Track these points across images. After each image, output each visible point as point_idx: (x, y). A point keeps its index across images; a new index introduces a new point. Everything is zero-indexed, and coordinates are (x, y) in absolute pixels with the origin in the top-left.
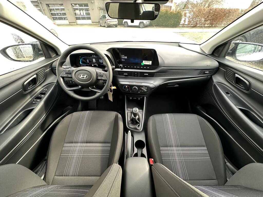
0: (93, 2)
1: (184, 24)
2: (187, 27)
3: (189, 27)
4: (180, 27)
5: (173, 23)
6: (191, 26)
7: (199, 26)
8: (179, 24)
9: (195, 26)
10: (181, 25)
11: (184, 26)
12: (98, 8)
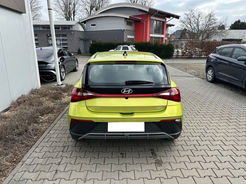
0: (73, 33)
1: (177, 56)
2: (181, 58)
3: (183, 58)
4: (173, 58)
5: (165, 54)
6: (186, 57)
7: (195, 57)
8: (172, 55)
9: (190, 57)
10: (174, 56)
11: (177, 57)
12: (78, 38)
